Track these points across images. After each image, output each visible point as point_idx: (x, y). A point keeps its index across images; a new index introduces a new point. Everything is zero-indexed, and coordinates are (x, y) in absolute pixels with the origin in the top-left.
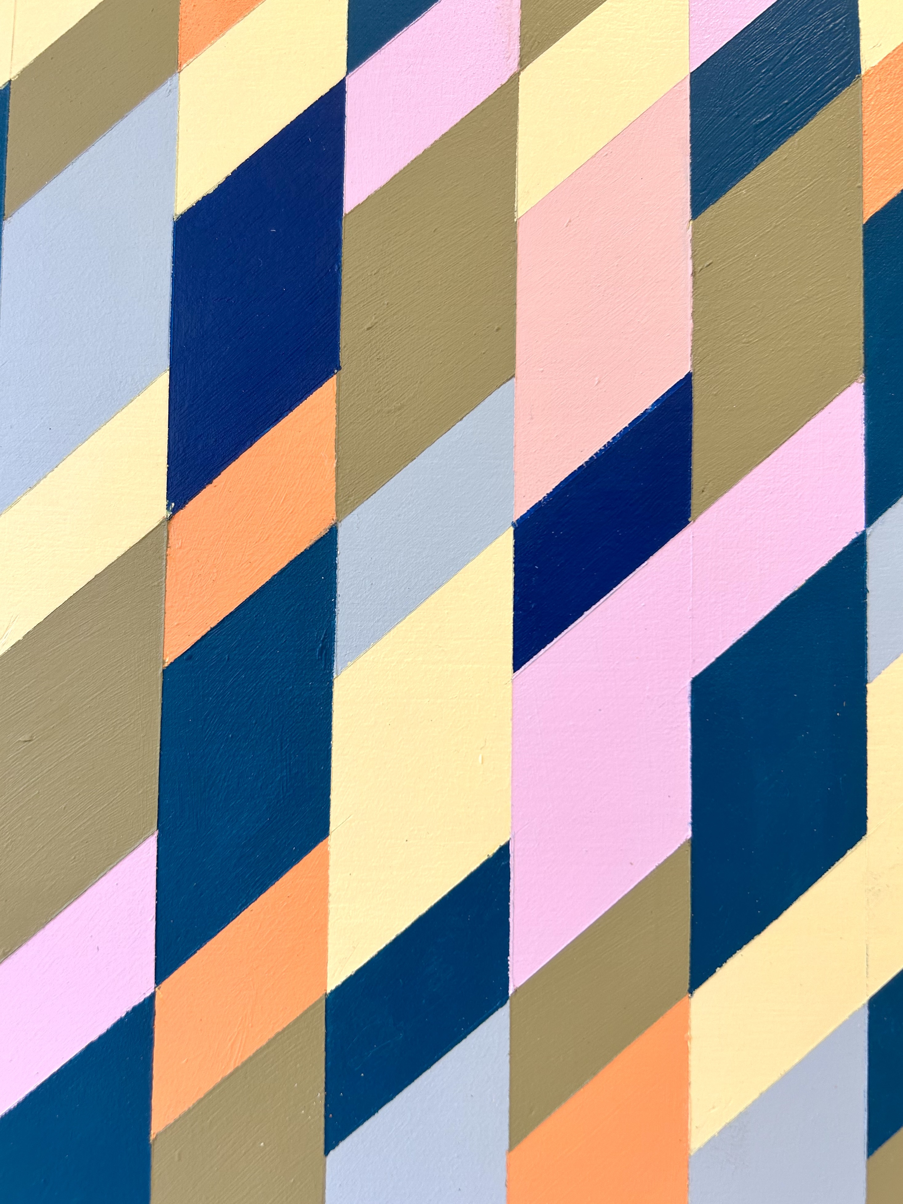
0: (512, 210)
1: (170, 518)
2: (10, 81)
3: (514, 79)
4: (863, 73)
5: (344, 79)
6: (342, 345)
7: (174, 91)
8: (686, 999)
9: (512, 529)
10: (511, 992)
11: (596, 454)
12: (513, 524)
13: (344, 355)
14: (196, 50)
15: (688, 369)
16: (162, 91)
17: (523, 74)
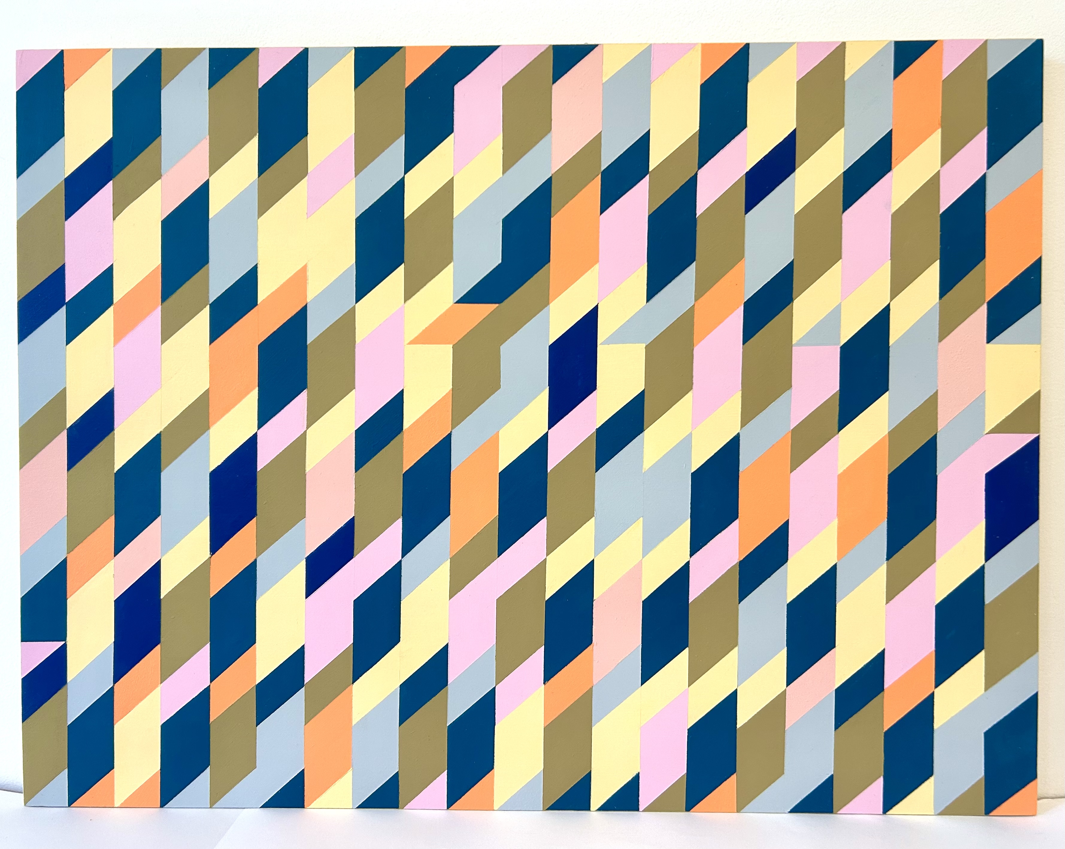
0: (305, 470)
1: (211, 557)
2: (161, 431)
3: (305, 432)
4: (404, 430)
5: (257, 432)
6: (257, 509)
7: (209, 435)
8: (351, 685)
9: (305, 560)
10: (305, 684)
11: (328, 539)
12: (305, 558)
13: (258, 512)
14: (215, 423)
15: (354, 515)
16: (206, 434)
17: (307, 430)
